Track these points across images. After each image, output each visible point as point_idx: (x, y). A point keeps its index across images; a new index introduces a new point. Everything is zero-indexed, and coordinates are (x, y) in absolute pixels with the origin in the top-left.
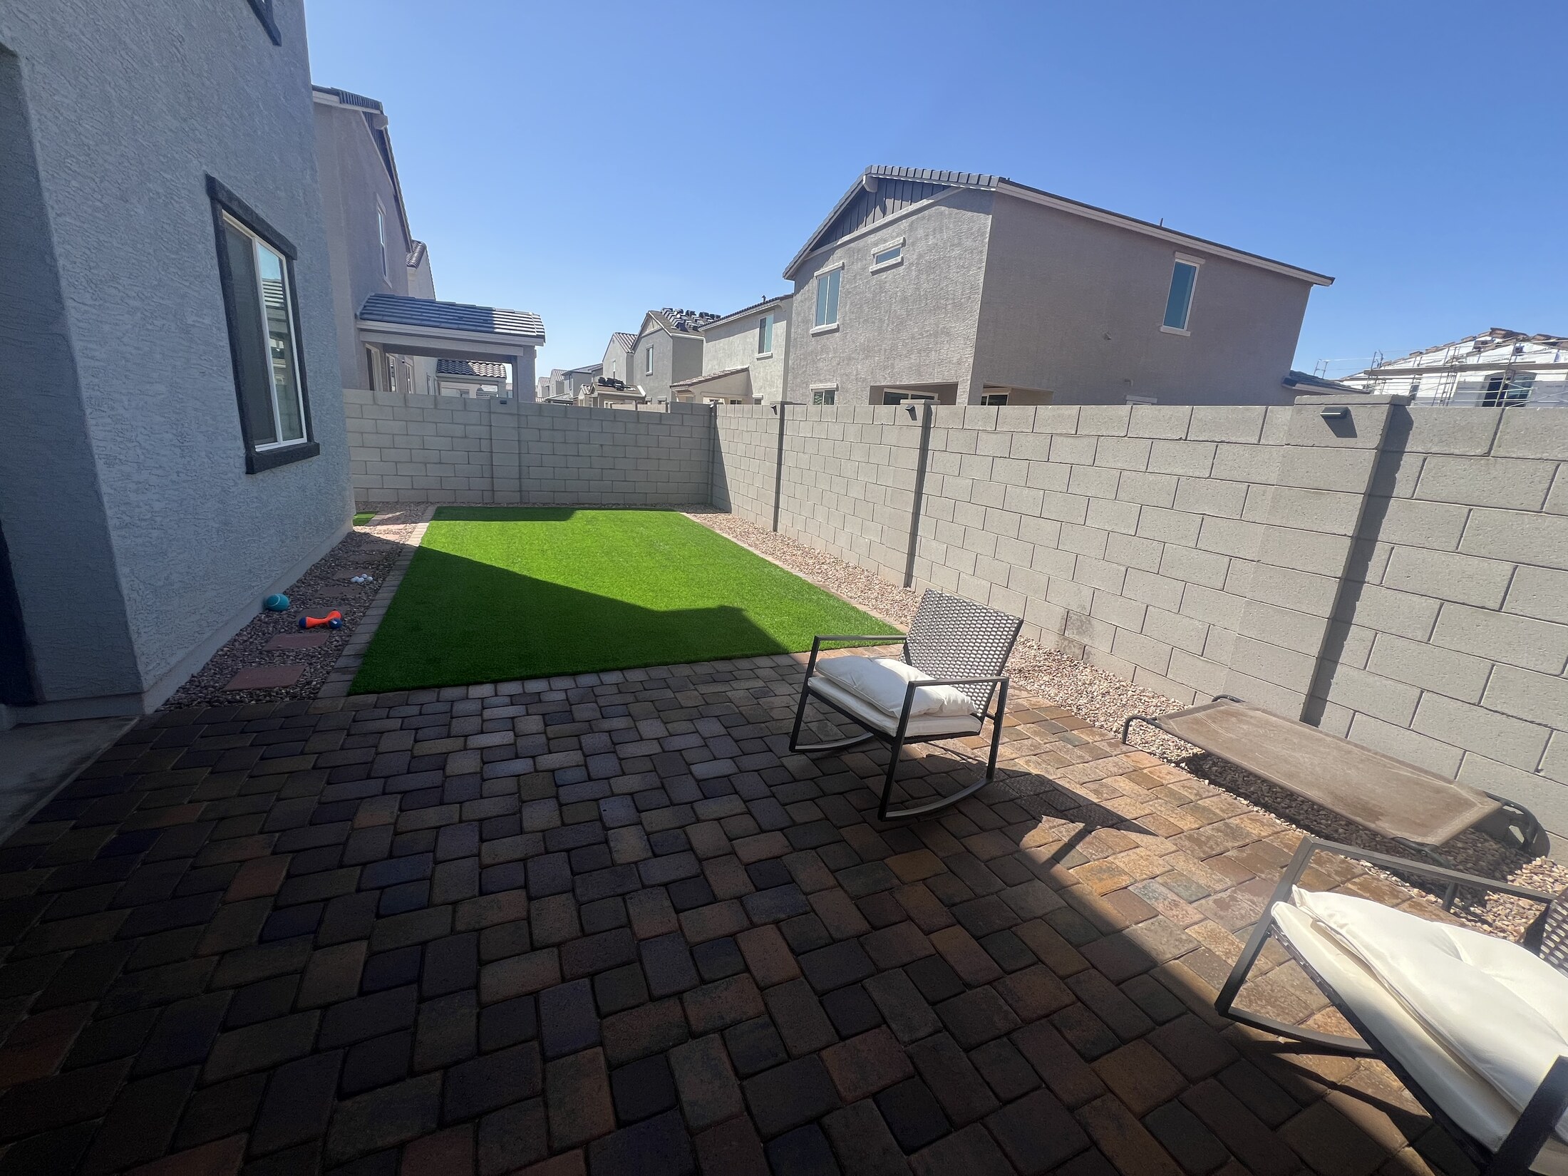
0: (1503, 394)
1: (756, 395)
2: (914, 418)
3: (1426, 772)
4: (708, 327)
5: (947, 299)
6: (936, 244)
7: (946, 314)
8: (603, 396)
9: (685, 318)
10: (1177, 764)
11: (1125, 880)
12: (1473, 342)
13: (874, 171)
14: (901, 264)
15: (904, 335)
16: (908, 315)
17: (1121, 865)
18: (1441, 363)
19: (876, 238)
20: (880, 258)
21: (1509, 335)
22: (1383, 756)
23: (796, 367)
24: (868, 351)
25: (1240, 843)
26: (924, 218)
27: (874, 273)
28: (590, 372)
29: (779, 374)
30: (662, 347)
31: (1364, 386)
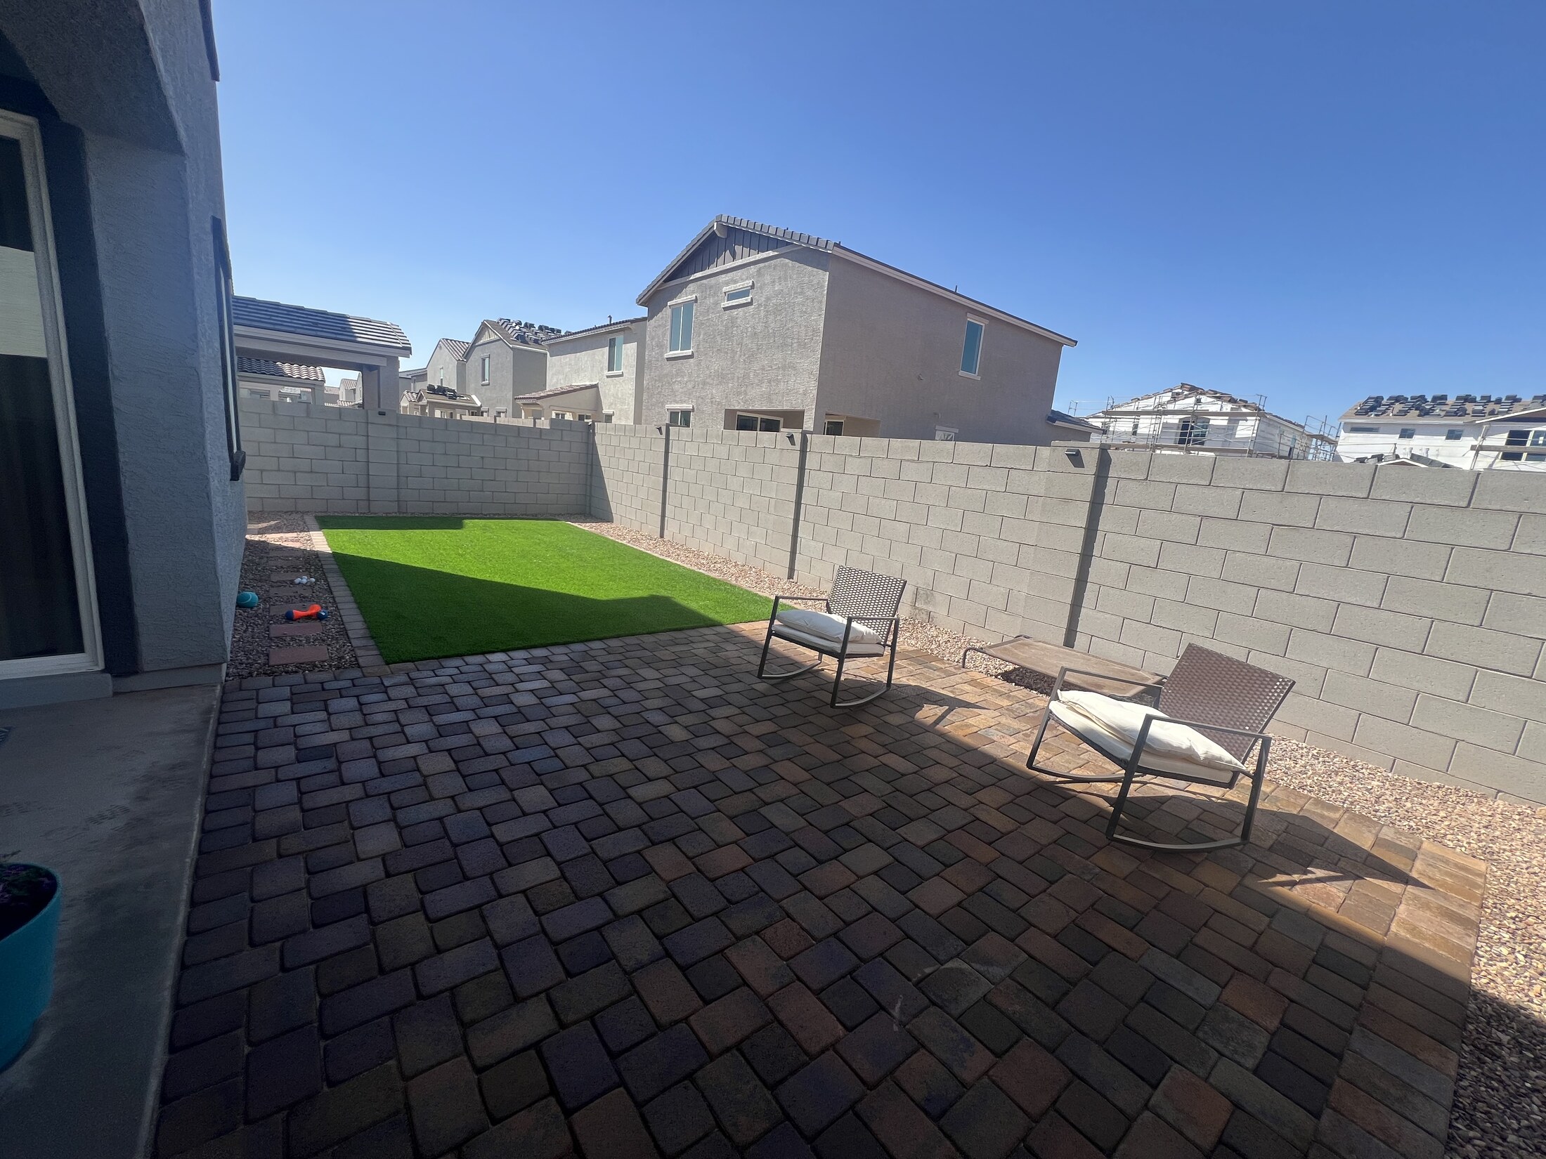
0: (1191, 433)
1: (606, 411)
2: (793, 443)
3: (1127, 666)
4: (552, 342)
5: (793, 339)
6: (782, 290)
7: (792, 351)
8: (434, 405)
9: (524, 330)
10: (996, 677)
11: (975, 729)
12: (1171, 393)
13: (724, 219)
14: (750, 304)
15: (756, 366)
16: (758, 349)
17: (973, 723)
18: (1152, 408)
19: (727, 278)
20: (731, 296)
21: (1193, 390)
22: (1107, 660)
23: (650, 387)
24: (722, 377)
25: (1035, 710)
26: (770, 266)
27: (726, 309)
28: (410, 377)
29: (630, 392)
30: (501, 360)
31: (1103, 423)
